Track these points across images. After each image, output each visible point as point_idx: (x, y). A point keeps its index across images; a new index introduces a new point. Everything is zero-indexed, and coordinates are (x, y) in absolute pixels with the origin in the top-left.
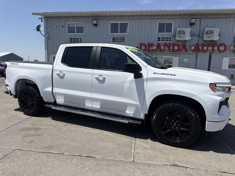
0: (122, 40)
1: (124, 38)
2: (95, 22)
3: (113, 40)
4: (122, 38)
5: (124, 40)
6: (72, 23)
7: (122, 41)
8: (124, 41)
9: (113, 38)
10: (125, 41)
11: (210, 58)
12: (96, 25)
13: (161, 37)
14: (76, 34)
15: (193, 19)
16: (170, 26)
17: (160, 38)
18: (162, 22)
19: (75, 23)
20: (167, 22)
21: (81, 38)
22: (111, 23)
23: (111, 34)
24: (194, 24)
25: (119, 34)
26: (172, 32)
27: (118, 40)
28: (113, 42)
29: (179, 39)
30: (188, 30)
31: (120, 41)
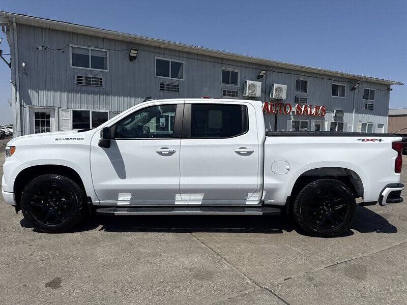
0: (176, 89)
1: (178, 86)
2: (133, 53)
3: (161, 87)
4: (175, 86)
5: (178, 89)
6: (84, 47)
7: (176, 91)
8: (178, 91)
9: (161, 84)
10: (180, 90)
11: (276, 120)
12: (132, 59)
13: (227, 90)
14: (90, 69)
15: (263, 70)
16: (235, 75)
17: (224, 91)
18: (226, 69)
19: (90, 48)
20: (232, 69)
21: (101, 79)
22: (157, 59)
23: (157, 76)
24: (262, 76)
25: (169, 79)
26: (238, 84)
27: (170, 88)
28: (162, 91)
29: (250, 96)
30: (258, 84)
31: (172, 91)
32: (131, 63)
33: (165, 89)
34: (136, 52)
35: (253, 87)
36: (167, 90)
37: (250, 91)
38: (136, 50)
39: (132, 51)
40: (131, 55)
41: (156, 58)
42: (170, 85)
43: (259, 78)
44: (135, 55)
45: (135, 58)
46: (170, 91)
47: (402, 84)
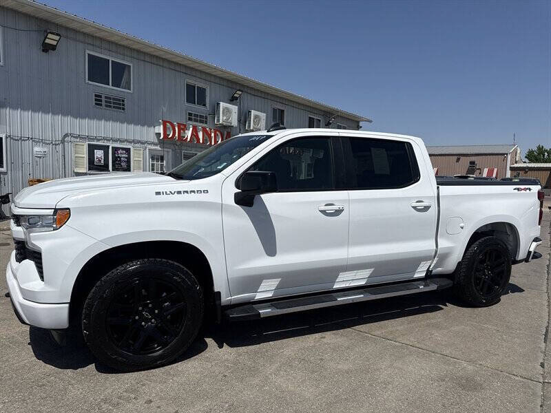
0: (120, 104)
1: (123, 101)
2: (52, 39)
3: (96, 100)
4: (119, 100)
5: (124, 105)
7: (120, 108)
8: (124, 109)
9: (96, 96)
10: (126, 107)
12: (47, 48)
13: (193, 113)
15: (239, 90)
16: (202, 92)
17: (190, 114)
18: (192, 82)
20: (199, 84)
22: (89, 55)
23: (90, 82)
24: (237, 98)
25: (109, 89)
26: (208, 105)
27: (110, 102)
28: (98, 106)
29: (225, 124)
30: (234, 109)
31: (114, 107)
32: (44, 54)
33: (103, 103)
34: (57, 38)
35: (227, 111)
36: (106, 106)
37: (225, 118)
38: (57, 35)
39: (50, 36)
40: (47, 41)
41: (88, 52)
42: (110, 98)
43: (233, 100)
44: (55, 43)
45: (53, 48)
46: (110, 107)
47: (371, 122)
